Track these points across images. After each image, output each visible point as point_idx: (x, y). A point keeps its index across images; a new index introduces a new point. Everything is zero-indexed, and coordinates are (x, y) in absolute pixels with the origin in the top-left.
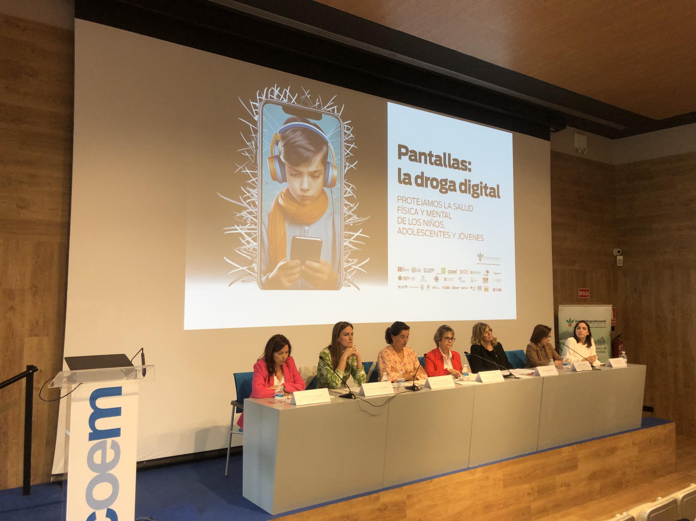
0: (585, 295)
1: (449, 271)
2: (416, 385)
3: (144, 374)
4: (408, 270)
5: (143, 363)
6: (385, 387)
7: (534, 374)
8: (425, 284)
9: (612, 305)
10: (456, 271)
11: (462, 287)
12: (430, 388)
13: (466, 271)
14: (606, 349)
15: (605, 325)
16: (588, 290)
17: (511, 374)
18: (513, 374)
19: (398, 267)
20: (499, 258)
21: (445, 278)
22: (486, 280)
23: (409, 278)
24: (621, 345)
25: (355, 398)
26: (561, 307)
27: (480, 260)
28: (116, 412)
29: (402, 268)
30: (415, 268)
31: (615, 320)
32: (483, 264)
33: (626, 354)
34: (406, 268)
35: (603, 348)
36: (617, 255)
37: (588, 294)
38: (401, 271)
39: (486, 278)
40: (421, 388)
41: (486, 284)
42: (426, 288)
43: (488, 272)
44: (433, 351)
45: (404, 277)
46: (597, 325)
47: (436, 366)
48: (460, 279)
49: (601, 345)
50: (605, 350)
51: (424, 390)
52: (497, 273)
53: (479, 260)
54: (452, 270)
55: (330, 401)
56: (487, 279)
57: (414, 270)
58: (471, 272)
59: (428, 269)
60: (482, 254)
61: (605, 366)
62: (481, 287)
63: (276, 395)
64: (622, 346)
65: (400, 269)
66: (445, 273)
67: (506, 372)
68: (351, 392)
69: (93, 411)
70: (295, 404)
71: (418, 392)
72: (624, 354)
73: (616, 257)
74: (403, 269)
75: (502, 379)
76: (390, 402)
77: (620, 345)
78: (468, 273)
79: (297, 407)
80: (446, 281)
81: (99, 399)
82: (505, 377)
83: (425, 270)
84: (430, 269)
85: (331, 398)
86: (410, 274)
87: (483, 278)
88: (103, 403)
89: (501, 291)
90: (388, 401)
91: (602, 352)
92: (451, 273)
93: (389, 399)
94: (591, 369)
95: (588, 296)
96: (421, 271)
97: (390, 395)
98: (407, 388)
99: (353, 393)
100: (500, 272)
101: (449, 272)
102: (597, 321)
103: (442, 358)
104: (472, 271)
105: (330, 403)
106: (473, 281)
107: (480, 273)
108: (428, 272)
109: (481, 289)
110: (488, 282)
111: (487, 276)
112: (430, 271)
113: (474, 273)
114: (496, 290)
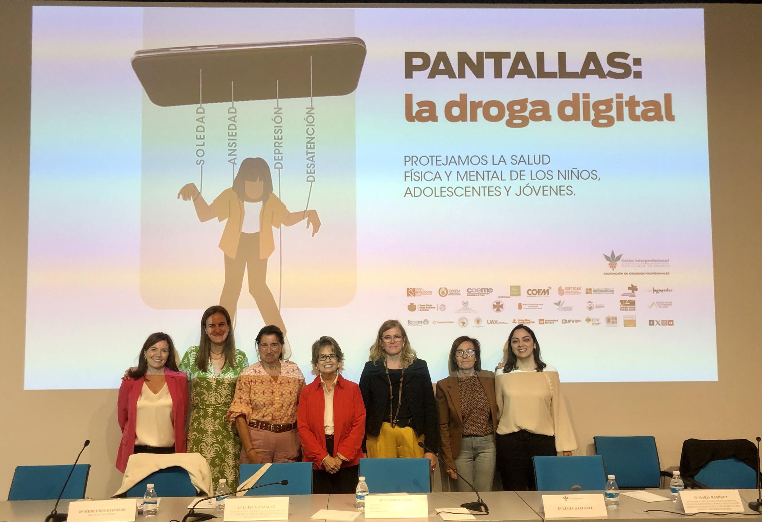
1: (530, 290)
4: (429, 293)
10: (548, 290)
13: (574, 288)
20: (667, 261)
21: (520, 304)
22: (628, 304)
23: (433, 307)
27: (611, 267)
29: (416, 290)
32: (620, 273)
34: (425, 290)
39: (629, 301)
41: (629, 313)
43: (633, 288)
45: (420, 305)
48: (558, 304)
52: (661, 290)
53: (608, 266)
54: (537, 289)
56: (633, 303)
58: (589, 291)
60: (616, 255)
62: (615, 318)
66: (519, 295)
78: (580, 293)
80: (522, 309)
83: (470, 290)
84: (482, 289)
86: (435, 300)
87: (622, 301)
89: (673, 325)
92: (535, 294)
100: (670, 289)
101: (530, 292)
104: (590, 289)
106: (595, 307)
107: (612, 291)
108: (478, 294)
109: (616, 321)
110: (635, 308)
111: (634, 296)
112: (483, 293)
113: (595, 291)
114: (658, 323)
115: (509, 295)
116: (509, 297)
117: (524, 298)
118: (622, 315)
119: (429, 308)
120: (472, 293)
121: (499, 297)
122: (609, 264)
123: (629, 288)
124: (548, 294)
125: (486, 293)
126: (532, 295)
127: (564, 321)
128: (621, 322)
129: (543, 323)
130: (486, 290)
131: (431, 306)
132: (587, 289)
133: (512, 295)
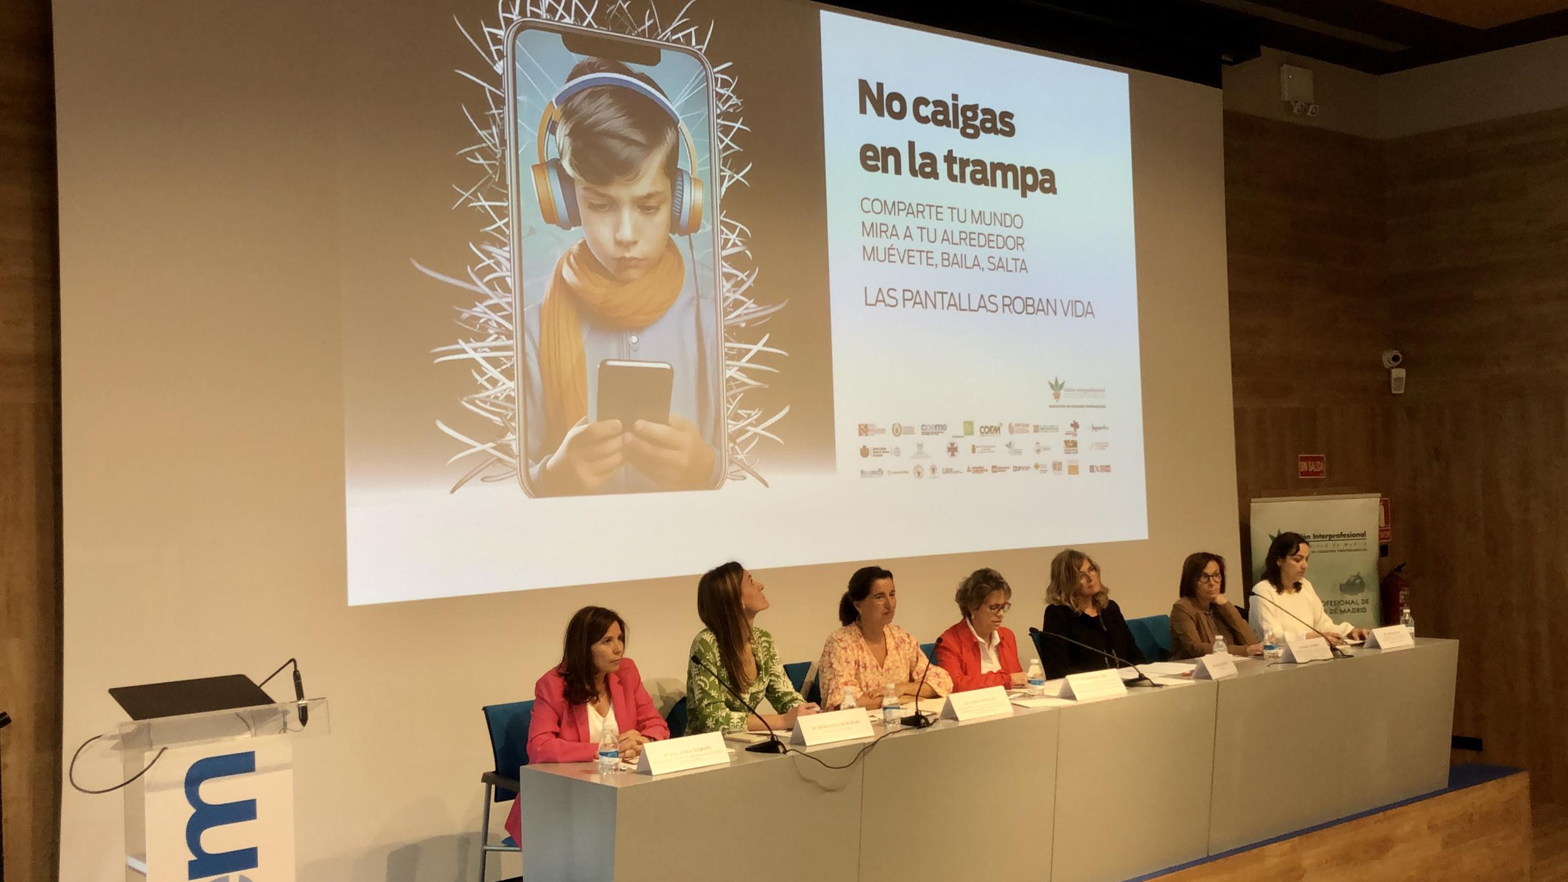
0: (1316, 470)
1: (982, 427)
2: (924, 714)
3: (304, 719)
4: (883, 431)
5: (300, 694)
6: (852, 723)
7: (1194, 674)
8: (926, 465)
9: (1380, 495)
10: (999, 428)
11: (1016, 467)
12: (956, 719)
13: (1023, 425)
14: (1368, 603)
15: (1365, 544)
16: (1321, 459)
17: (1142, 678)
18: (1146, 675)
19: (860, 425)
20: (1103, 391)
21: (973, 446)
22: (1071, 445)
23: (887, 450)
24: (1404, 590)
25: (785, 752)
26: (1256, 505)
27: (1055, 398)
28: (244, 811)
29: (868, 428)
30: (900, 425)
31: (1388, 530)
32: (1064, 406)
33: (1411, 614)
34: (878, 427)
35: (1360, 602)
36: (1393, 368)
37: (1321, 466)
38: (867, 435)
39: (1072, 441)
40: (935, 720)
41: (1072, 457)
42: (927, 472)
43: (1075, 425)
44: (955, 630)
45: (874, 449)
46: (1346, 544)
47: (964, 666)
48: (1009, 445)
49: (1356, 594)
50: (1365, 605)
51: (940, 726)
52: (1099, 428)
53: (1053, 397)
54: (989, 426)
55: (728, 760)
56: (1075, 444)
57: (897, 431)
58: (1037, 429)
59: (931, 428)
60: (1060, 382)
61: (1364, 646)
62: (1060, 464)
63: (603, 754)
64: (1406, 593)
65: (864, 430)
66: (972, 433)
67: (1131, 673)
68: (775, 737)
69: (193, 811)
70: (649, 772)
71: (929, 729)
72: (1407, 615)
73: (1389, 372)
74: (870, 430)
75: (1123, 691)
76: (866, 757)
77: (1401, 590)
78: (1027, 432)
79: (654, 779)
80: (976, 454)
81: (203, 782)
82: (1129, 683)
83: (924, 428)
84: (936, 426)
85: (729, 753)
86: (886, 440)
87: (1066, 442)
88: (215, 792)
89: (1109, 471)
90: (862, 753)
91: (1358, 610)
92: (987, 433)
93: (865, 750)
94: (1330, 655)
95: (1322, 472)
96: (915, 431)
97: (866, 741)
98: (906, 722)
99: (780, 740)
100: (1107, 426)
101: (983, 430)
102: (1344, 535)
103: (976, 646)
104: (1037, 426)
105: (728, 765)
106: (1042, 450)
107: (1057, 429)
108: (932, 433)
109: (1061, 468)
110: (1077, 450)
111: (1075, 435)
112: (938, 431)
113: (1042, 429)
114: (1097, 470)
115: (962, 434)
116: (962, 437)
117: (977, 439)
118: (1066, 459)
119: (883, 452)
120: (926, 431)
121: (954, 437)
122: (1054, 394)
123: (1072, 425)
124: (1000, 432)
125: (940, 431)
126: (985, 434)
127: (1015, 469)
128: (1065, 468)
129: (995, 472)
130: (940, 427)
131: (884, 450)
132: (1034, 426)
133: (965, 434)
